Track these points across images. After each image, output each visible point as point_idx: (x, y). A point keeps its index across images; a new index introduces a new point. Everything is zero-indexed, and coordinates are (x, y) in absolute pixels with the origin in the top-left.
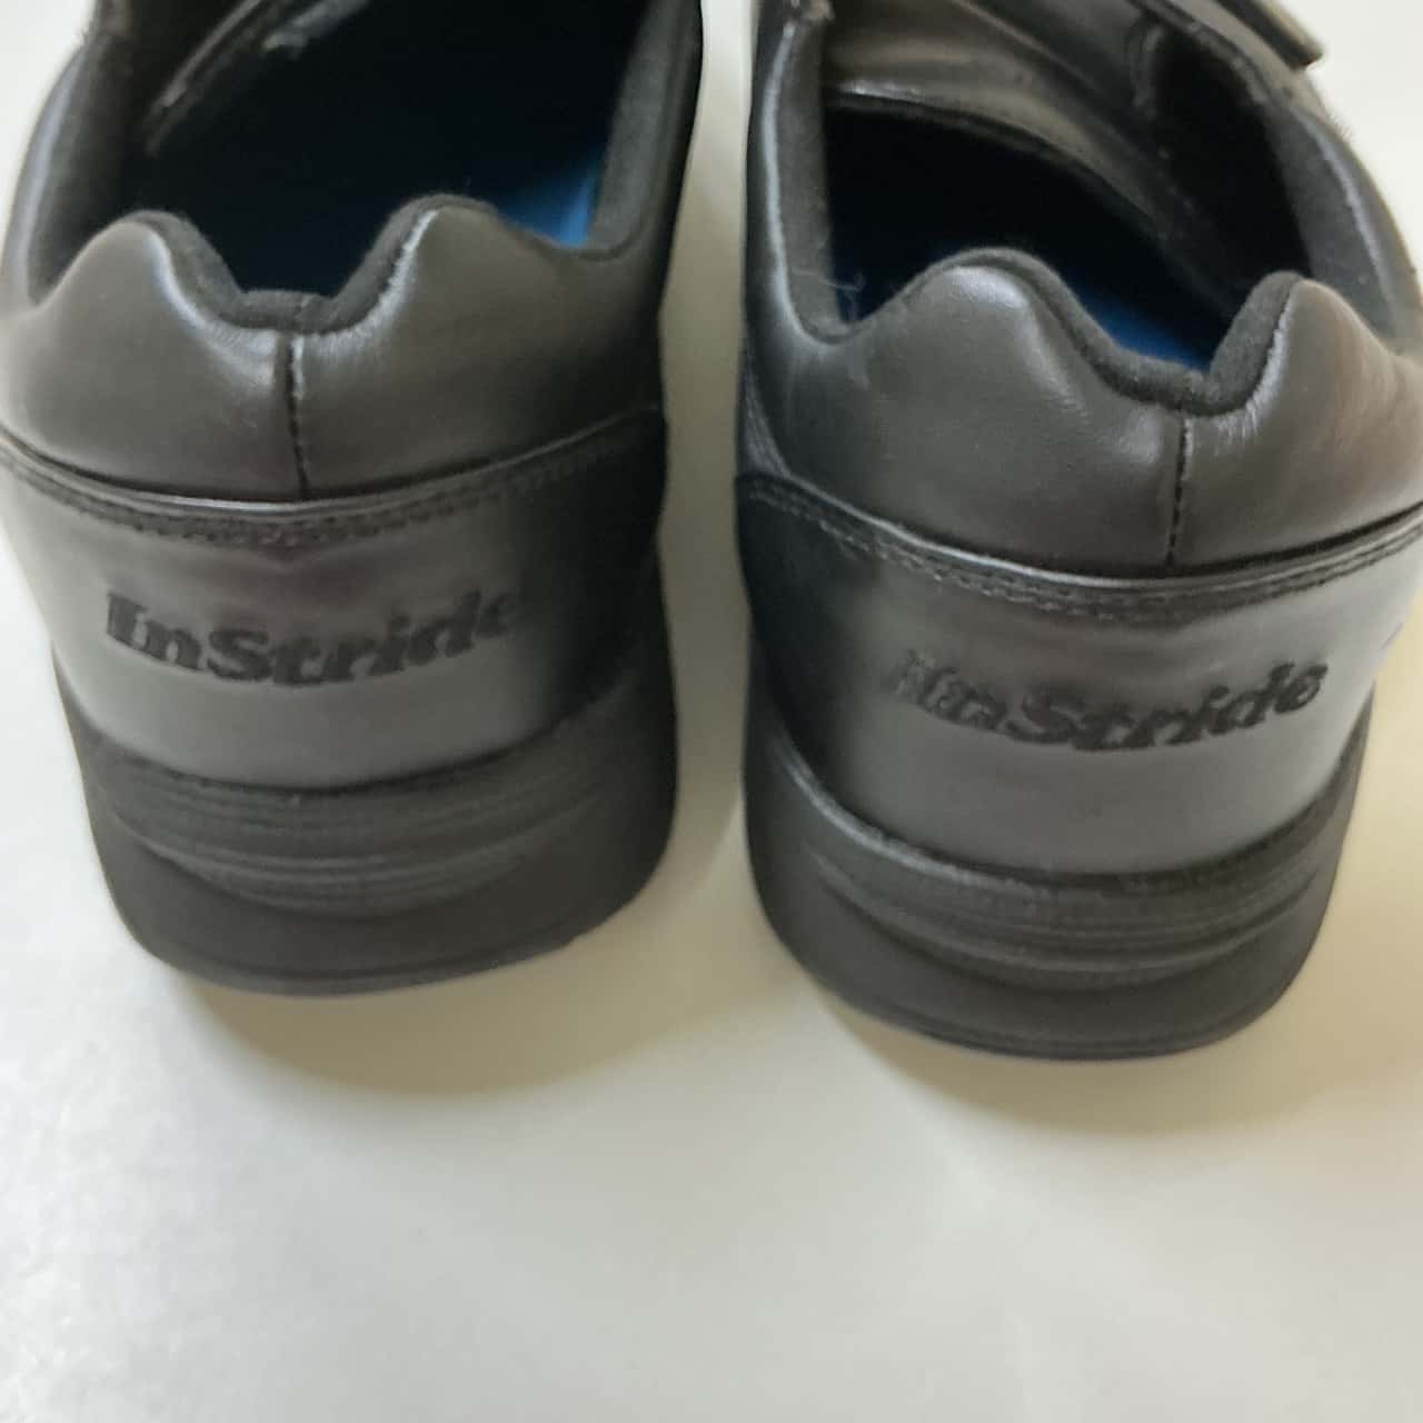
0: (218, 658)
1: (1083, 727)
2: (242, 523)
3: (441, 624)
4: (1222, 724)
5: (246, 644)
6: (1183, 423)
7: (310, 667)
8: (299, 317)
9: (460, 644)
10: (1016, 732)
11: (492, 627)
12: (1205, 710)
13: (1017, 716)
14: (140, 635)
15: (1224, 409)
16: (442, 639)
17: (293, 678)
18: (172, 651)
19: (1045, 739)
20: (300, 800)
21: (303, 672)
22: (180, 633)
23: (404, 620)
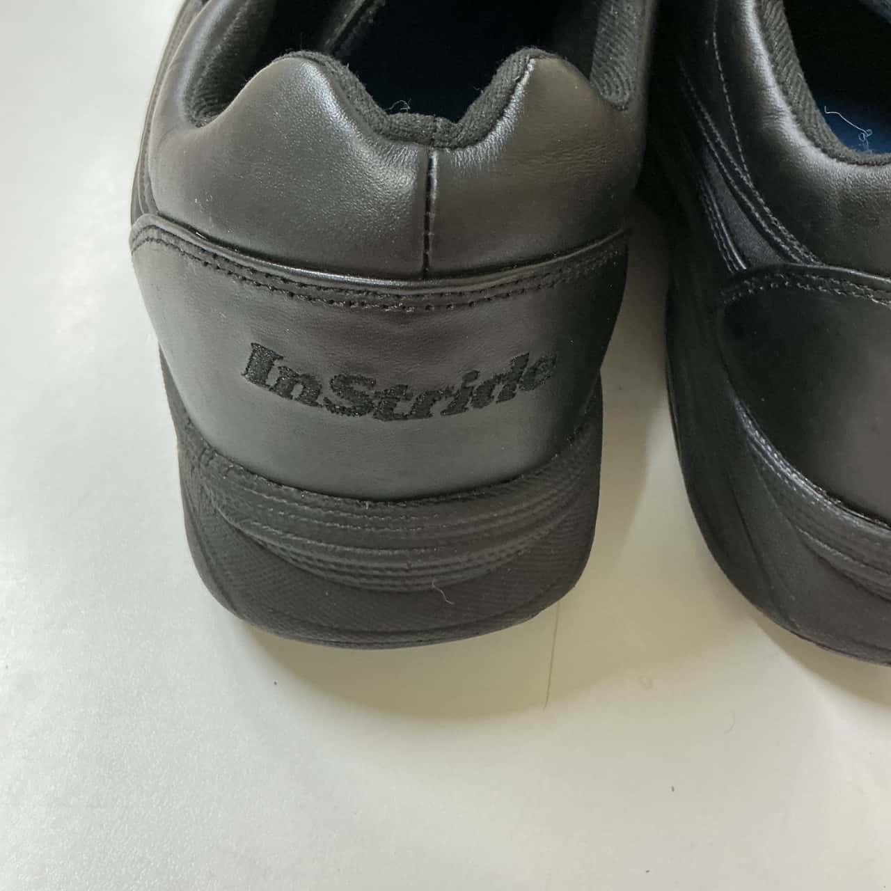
0: (334, 397)
2: (375, 294)
3: (499, 378)
5: (359, 388)
7: (403, 407)
8: (434, 135)
9: (507, 395)
11: (530, 383)
16: (498, 389)
17: (388, 414)
18: (297, 391)
20: (370, 506)
21: (396, 411)
22: (307, 377)
23: (475, 375)
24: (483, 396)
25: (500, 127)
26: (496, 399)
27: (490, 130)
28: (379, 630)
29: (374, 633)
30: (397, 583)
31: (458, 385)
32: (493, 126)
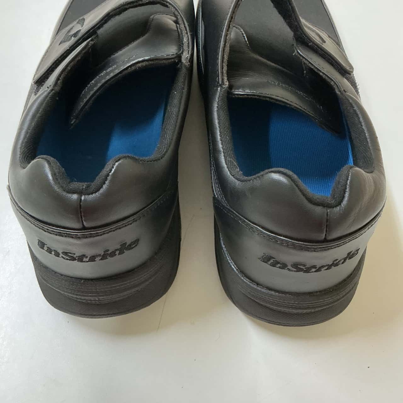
0: (64, 256)
1: (305, 269)
3: (117, 250)
4: (337, 265)
6: (327, 210)
9: (121, 253)
10: (289, 270)
12: (333, 263)
13: (290, 267)
14: (46, 248)
15: (336, 206)
16: (117, 252)
17: (82, 261)
18: (53, 253)
19: (297, 271)
20: (84, 281)
21: (84, 260)
22: (55, 250)
23: (108, 250)
24: (113, 254)
25: (105, 187)
26: (117, 254)
27: (101, 188)
28: (93, 314)
29: (91, 315)
30: (97, 302)
31: (103, 253)
32: (102, 187)
